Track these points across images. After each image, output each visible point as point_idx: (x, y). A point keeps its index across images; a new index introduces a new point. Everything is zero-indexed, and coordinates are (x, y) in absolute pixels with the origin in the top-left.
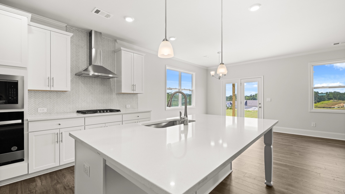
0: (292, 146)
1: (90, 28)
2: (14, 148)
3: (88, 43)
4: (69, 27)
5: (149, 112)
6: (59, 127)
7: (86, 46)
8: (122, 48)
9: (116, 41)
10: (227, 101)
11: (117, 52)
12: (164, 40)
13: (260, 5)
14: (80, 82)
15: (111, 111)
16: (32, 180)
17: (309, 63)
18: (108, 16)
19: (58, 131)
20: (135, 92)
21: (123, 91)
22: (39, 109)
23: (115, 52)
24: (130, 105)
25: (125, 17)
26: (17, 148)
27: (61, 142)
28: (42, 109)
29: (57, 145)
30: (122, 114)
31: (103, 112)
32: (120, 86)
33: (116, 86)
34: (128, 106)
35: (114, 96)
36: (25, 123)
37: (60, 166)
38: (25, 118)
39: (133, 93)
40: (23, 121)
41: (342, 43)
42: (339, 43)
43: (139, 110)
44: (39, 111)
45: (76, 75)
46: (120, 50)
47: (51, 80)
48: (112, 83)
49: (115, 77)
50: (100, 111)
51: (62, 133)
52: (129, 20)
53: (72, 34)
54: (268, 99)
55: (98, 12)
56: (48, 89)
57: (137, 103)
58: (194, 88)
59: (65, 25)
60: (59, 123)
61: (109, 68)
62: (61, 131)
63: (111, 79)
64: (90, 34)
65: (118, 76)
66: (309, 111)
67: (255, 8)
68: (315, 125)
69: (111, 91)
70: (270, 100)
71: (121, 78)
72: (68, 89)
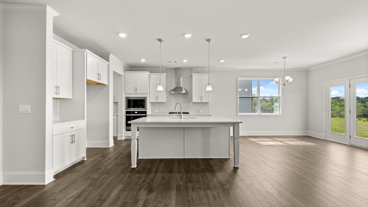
7: (175, 77)
8: (193, 74)
9: (192, 69)
14: (172, 97)
18: (175, 62)
20: (202, 101)
22: (155, 111)
24: (202, 111)
25: (183, 60)
32: (191, 98)
35: (191, 104)
40: (146, 115)
45: (170, 93)
47: (157, 97)
53: (166, 74)
56: (156, 101)
63: (189, 94)
69: (189, 101)
72: (165, 101)
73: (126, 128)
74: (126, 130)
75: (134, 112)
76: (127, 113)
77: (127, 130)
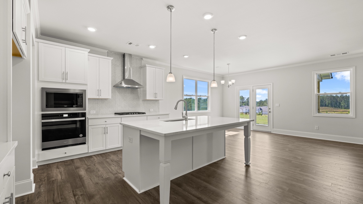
0: (288, 144)
1: (124, 52)
2: (81, 135)
3: (122, 62)
4: (110, 53)
5: (168, 114)
6: (106, 123)
7: (120, 65)
8: (147, 65)
9: (142, 59)
10: (257, 106)
11: (143, 68)
12: (170, 73)
13: (246, 36)
14: (117, 92)
15: (139, 113)
16: (91, 157)
17: (313, 72)
18: (137, 45)
19: (104, 126)
20: (157, 99)
21: (148, 98)
22: (91, 111)
23: (141, 68)
24: (153, 109)
25: (149, 46)
26: (82, 135)
27: (107, 133)
28: (93, 111)
29: (104, 135)
30: (147, 116)
31: (133, 114)
32: (145, 95)
33: (142, 94)
34: (152, 110)
35: (141, 102)
36: (87, 119)
37: (106, 150)
38: (86, 117)
39: (155, 99)
40: (85, 118)
41: (337, 55)
42: (335, 55)
43: (161, 113)
44: (91, 113)
45: (114, 86)
46: (145, 66)
47: (99, 91)
48: (139, 92)
49: (141, 88)
50: (131, 113)
51: (107, 128)
52: (152, 47)
53: (112, 58)
54: (277, 105)
55: (130, 44)
56: (98, 97)
57: (159, 108)
58: (210, 95)
59: (107, 51)
60: (106, 120)
61: (137, 81)
62: (107, 126)
63: (138, 89)
64: (124, 56)
65: (144, 87)
66: (313, 116)
67: (243, 38)
68: (318, 128)
69: (138, 98)
70: (278, 105)
71: (146, 88)
72: (110, 97)
73: (42, 145)
74: (41, 149)
75: (61, 116)
76: (44, 117)
77: (43, 149)
